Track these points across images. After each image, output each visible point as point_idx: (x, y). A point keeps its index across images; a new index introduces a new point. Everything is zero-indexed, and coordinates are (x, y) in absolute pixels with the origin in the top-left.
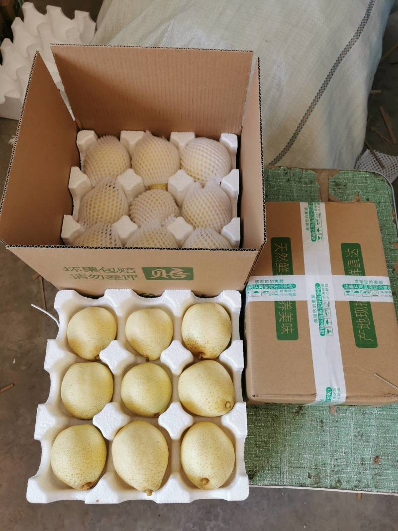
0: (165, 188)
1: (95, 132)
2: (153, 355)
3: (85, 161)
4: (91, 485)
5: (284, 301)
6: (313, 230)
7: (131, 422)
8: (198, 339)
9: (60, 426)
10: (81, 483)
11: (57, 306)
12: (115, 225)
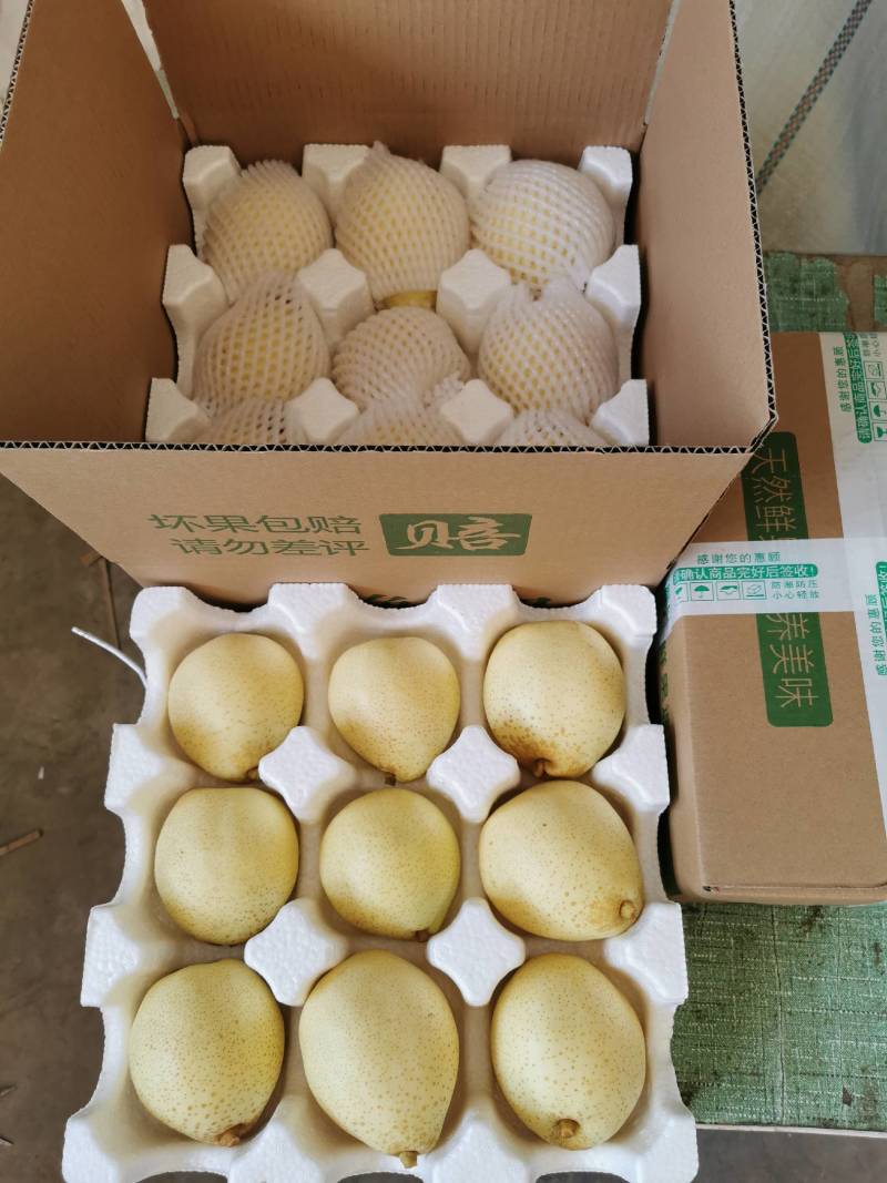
0: (429, 305)
1: (234, 150)
2: (407, 767)
3: (209, 232)
4: (244, 1133)
5: (783, 615)
6: (860, 408)
7: (350, 955)
8: (535, 723)
9: (154, 966)
10: (215, 1128)
11: (138, 631)
12: (298, 404)
